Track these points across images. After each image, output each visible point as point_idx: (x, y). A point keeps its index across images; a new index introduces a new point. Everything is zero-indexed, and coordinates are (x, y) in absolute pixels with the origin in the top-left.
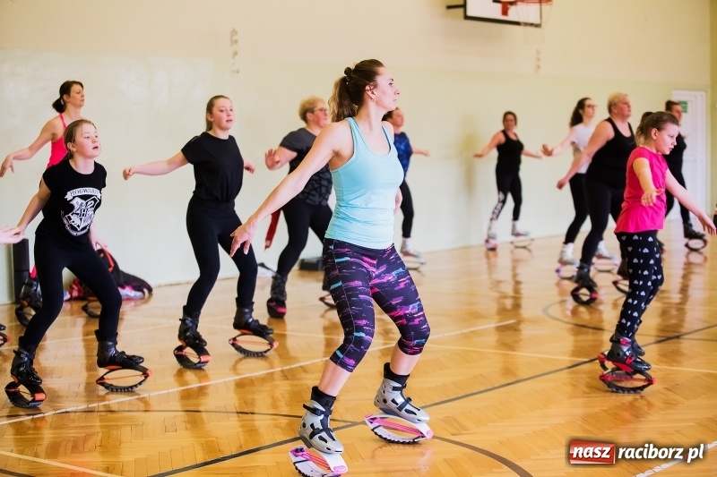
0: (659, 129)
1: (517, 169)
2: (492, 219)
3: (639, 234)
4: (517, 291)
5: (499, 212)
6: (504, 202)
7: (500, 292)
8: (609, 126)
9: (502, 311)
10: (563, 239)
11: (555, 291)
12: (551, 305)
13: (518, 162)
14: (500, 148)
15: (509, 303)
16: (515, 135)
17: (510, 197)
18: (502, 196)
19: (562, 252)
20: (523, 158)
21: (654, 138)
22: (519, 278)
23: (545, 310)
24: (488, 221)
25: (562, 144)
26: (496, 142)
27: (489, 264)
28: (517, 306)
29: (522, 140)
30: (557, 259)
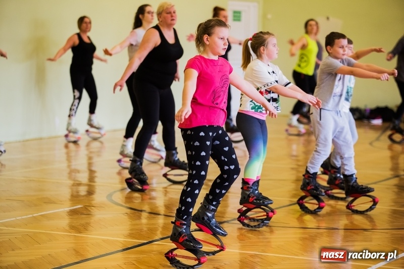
0: (209, 35)
1: (91, 69)
2: (69, 116)
3: (191, 130)
4: (92, 179)
5: (77, 108)
6: (80, 98)
7: (75, 181)
8: (157, 33)
9: (75, 197)
10: (124, 133)
11: (117, 179)
12: (115, 192)
13: (92, 63)
14: (74, 49)
15: (83, 190)
16: (89, 38)
17: (85, 93)
18: (77, 94)
19: (124, 146)
20: (95, 60)
21: (208, 43)
22: (93, 168)
23: (110, 196)
24: (67, 118)
25: (121, 44)
26: (71, 44)
27: (68, 154)
28: (90, 193)
29: (95, 42)
30: (118, 151)
